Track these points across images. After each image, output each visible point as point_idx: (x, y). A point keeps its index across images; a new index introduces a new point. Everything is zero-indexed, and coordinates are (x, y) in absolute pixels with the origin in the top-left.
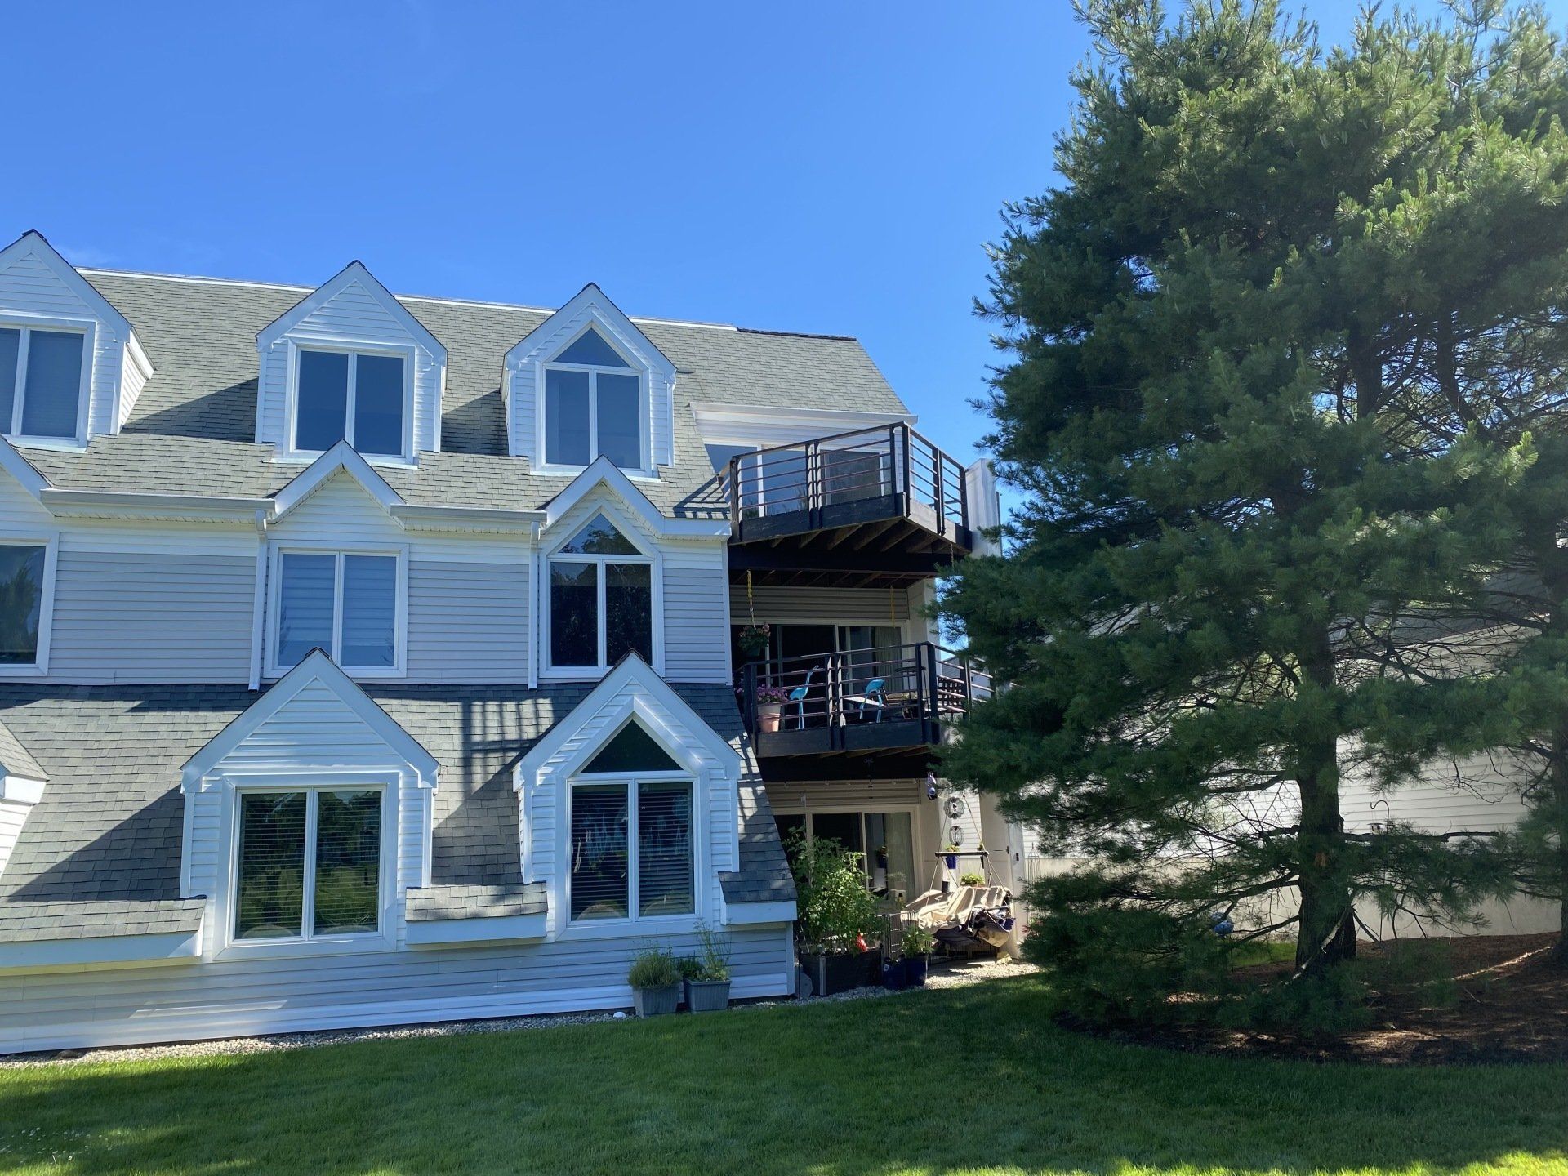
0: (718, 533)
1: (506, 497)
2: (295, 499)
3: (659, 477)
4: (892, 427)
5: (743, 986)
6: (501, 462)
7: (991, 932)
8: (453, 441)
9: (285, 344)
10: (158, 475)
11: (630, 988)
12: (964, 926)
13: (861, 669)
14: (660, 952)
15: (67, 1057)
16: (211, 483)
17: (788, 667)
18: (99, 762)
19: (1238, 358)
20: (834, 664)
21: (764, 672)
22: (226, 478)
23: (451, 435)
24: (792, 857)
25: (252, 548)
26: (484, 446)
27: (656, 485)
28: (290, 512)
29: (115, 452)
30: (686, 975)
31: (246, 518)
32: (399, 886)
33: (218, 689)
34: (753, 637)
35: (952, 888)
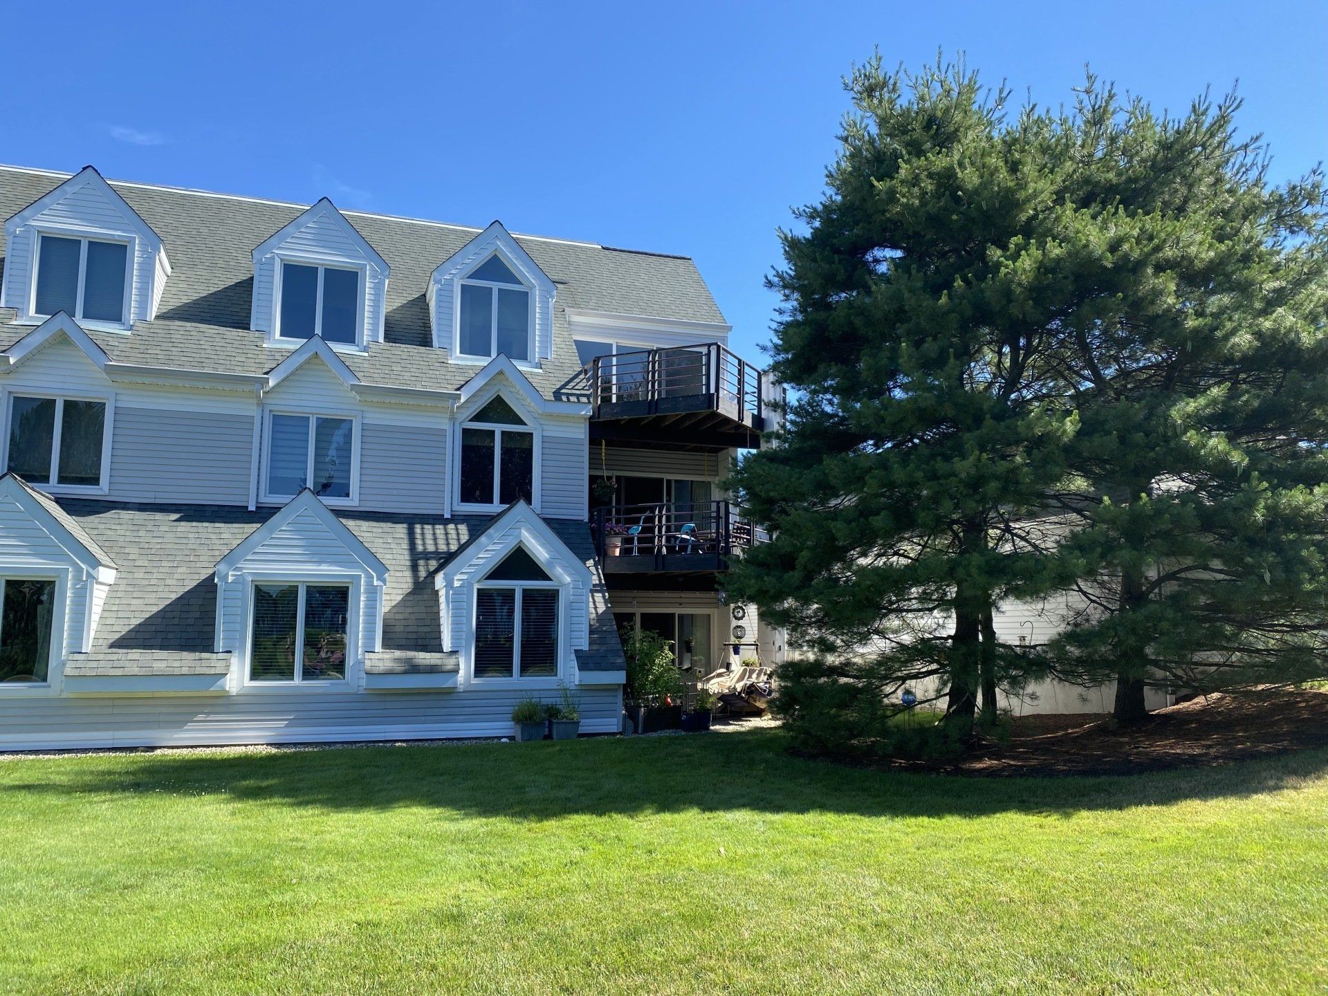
0: (583, 413)
1: (432, 380)
2: (283, 376)
3: (541, 368)
4: (709, 345)
5: (589, 725)
6: (427, 352)
7: (758, 698)
8: (394, 334)
9: (273, 258)
10: (185, 354)
11: (512, 723)
12: (740, 693)
13: (680, 515)
14: (534, 700)
15: (142, 751)
16: (221, 362)
17: (628, 511)
18: (150, 557)
19: (918, 344)
20: (660, 511)
21: (611, 514)
22: (232, 358)
23: (391, 329)
24: (624, 641)
25: (252, 410)
26: (415, 339)
27: (537, 374)
28: (278, 385)
29: (152, 335)
30: (551, 716)
31: (247, 388)
32: (360, 650)
33: (227, 509)
34: (602, 488)
35: (733, 667)
